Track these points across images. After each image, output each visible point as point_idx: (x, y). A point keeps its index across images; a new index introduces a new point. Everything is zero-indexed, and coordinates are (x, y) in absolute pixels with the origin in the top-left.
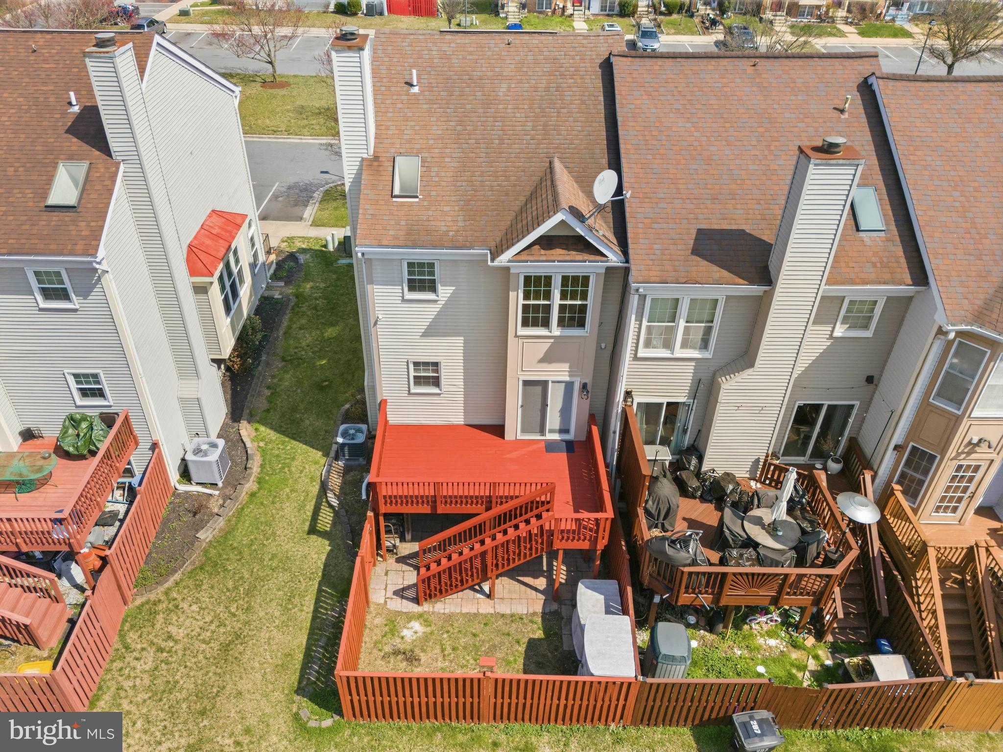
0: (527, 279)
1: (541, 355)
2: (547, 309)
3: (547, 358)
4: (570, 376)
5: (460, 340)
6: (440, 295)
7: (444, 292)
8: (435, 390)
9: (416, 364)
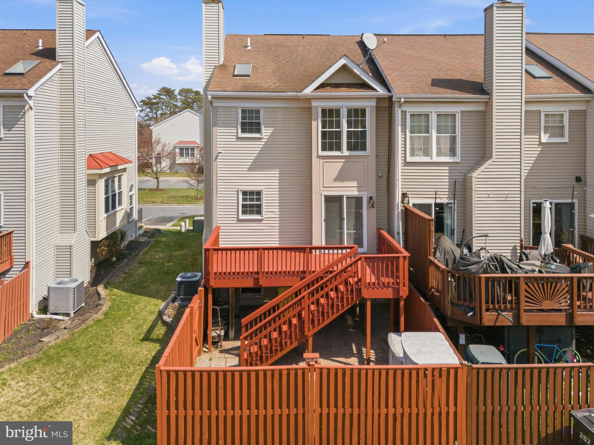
0: (324, 111)
1: (335, 175)
2: (338, 135)
3: (340, 177)
4: (358, 191)
5: (276, 173)
6: (264, 134)
7: (266, 132)
8: (258, 217)
9: (245, 193)
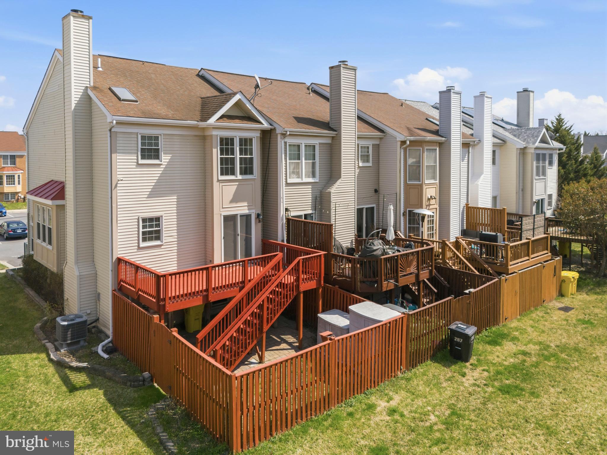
0: (222, 140)
1: (231, 197)
2: (233, 160)
3: (235, 199)
4: (249, 209)
5: (174, 198)
6: (163, 160)
7: (165, 158)
8: (158, 243)
9: (144, 220)
